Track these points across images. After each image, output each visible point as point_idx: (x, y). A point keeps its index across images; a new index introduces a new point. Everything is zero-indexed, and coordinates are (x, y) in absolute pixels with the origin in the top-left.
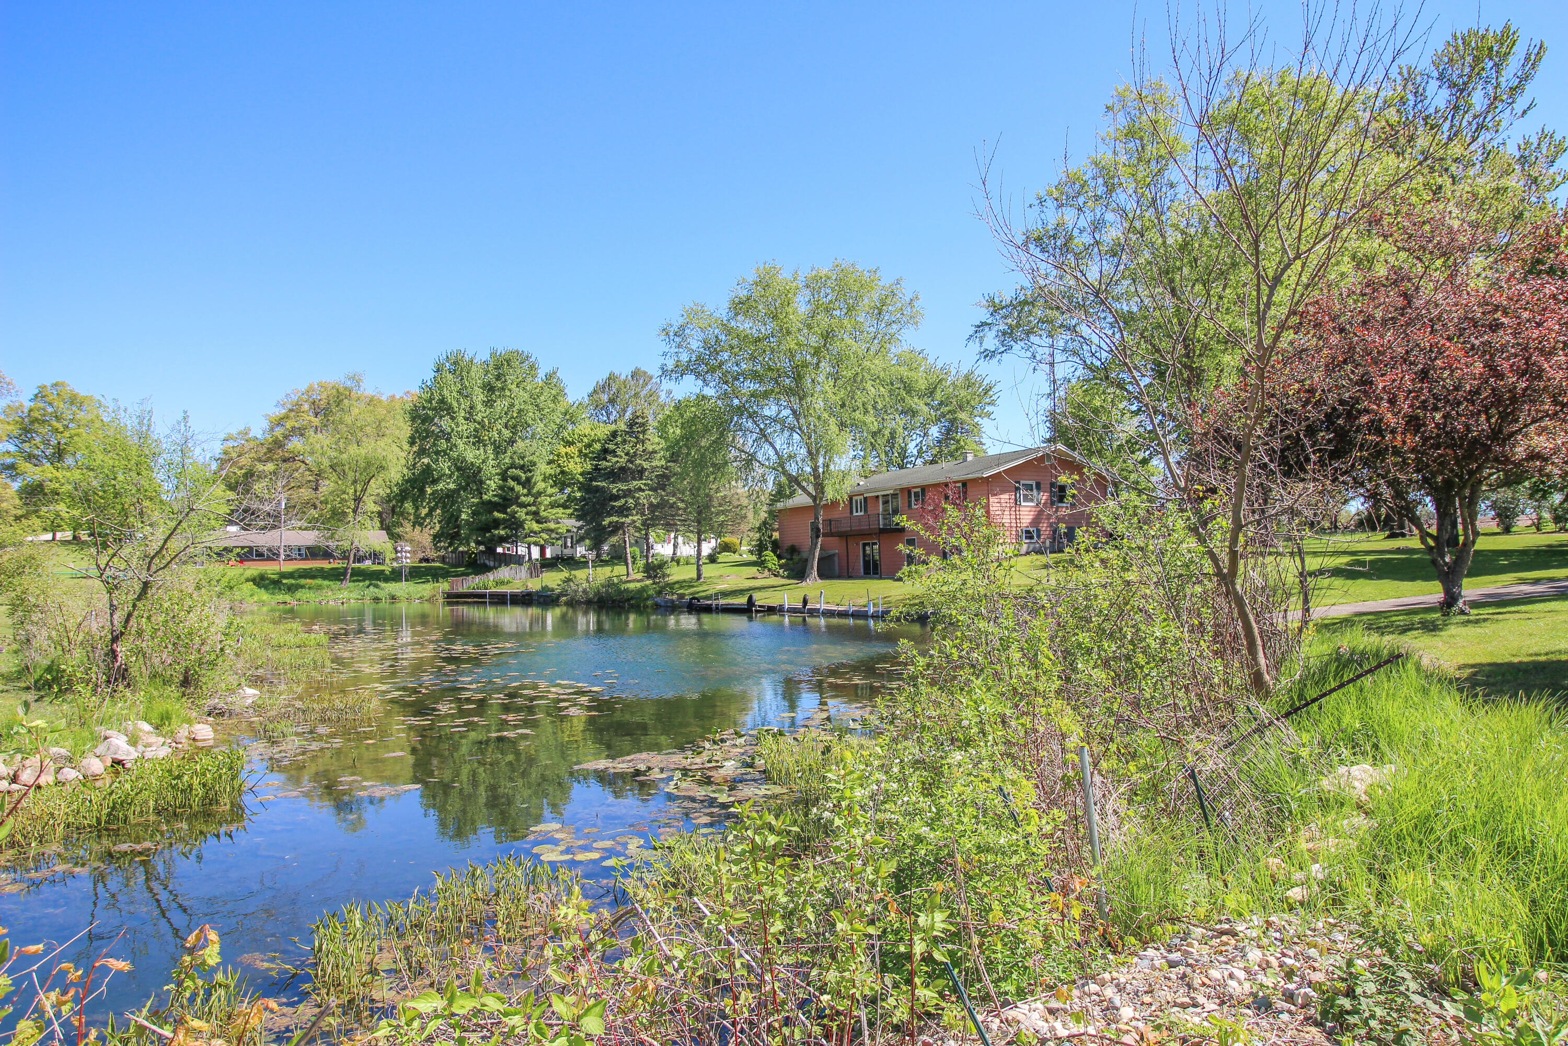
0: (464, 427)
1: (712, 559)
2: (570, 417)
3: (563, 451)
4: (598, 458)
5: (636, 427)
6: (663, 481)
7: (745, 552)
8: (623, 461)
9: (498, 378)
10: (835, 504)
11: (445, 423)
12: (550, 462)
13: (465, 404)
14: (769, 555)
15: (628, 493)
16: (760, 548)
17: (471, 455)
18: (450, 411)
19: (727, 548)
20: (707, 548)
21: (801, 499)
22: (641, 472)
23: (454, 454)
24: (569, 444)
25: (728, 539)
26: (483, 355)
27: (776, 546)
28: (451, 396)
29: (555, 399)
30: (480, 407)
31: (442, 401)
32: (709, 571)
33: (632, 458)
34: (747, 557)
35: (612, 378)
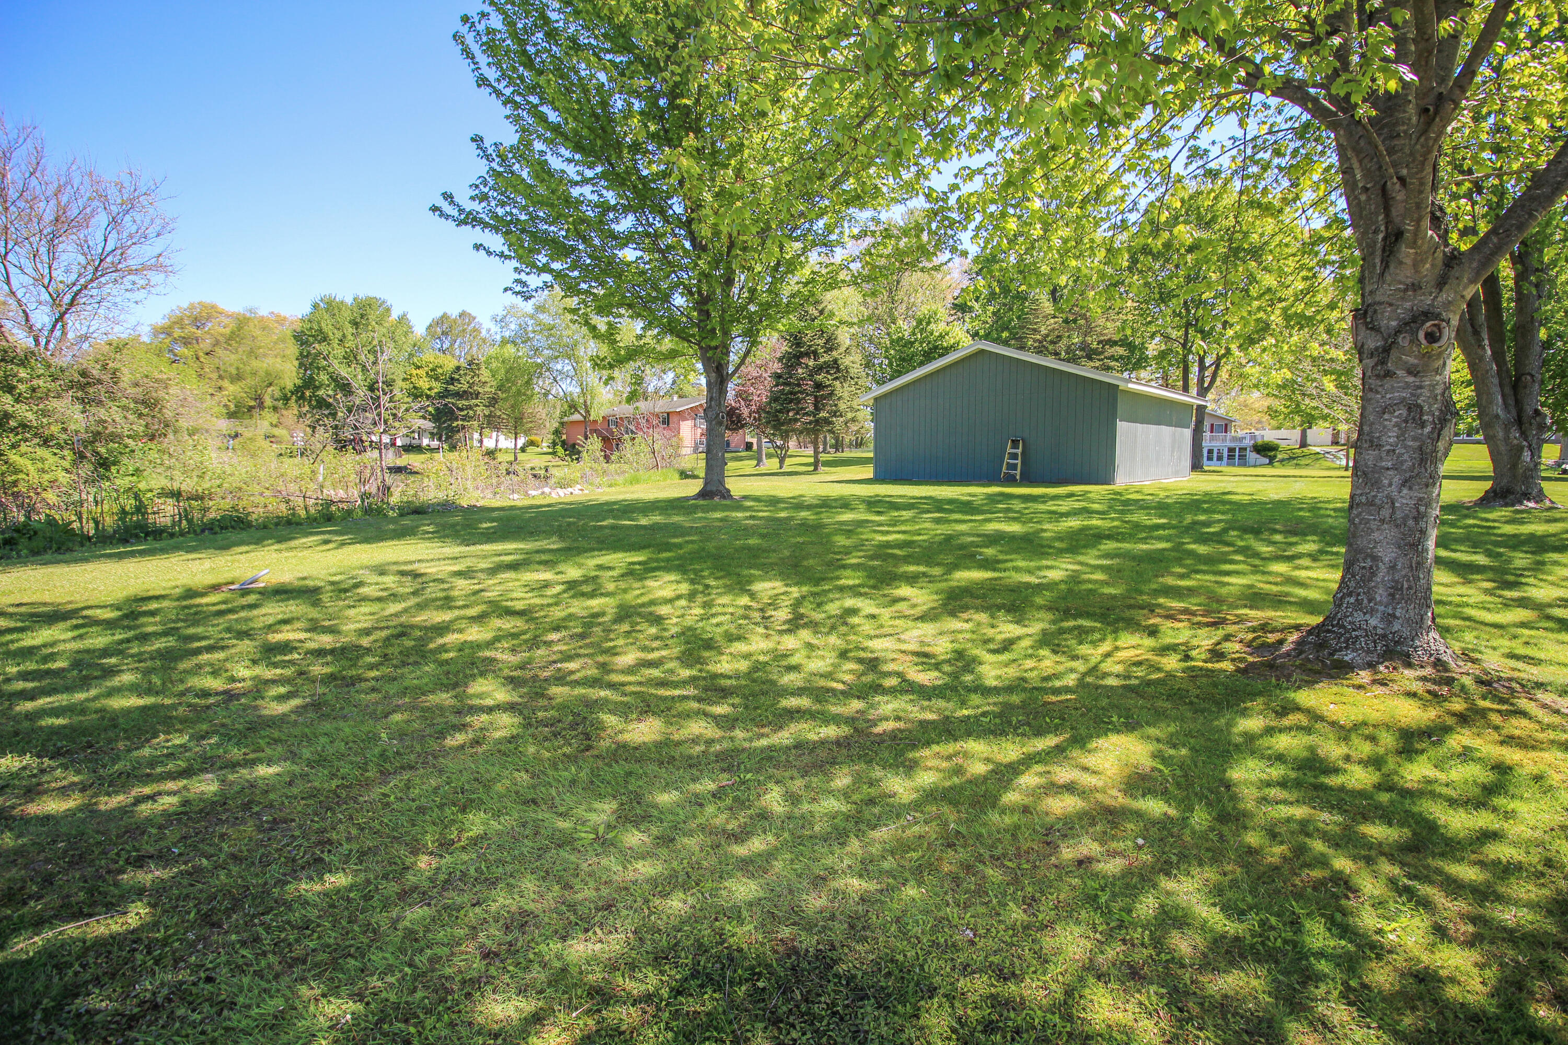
0: (339, 352)
1: (523, 450)
2: (417, 347)
3: (414, 372)
4: (447, 383)
5: (473, 365)
6: (493, 401)
7: (545, 446)
8: (465, 387)
9: (362, 316)
10: (595, 422)
11: (323, 348)
12: (404, 380)
13: (339, 335)
14: (559, 449)
15: (470, 407)
16: (554, 444)
17: (344, 372)
18: (325, 339)
19: (532, 443)
20: (521, 442)
21: (577, 417)
22: (477, 395)
23: (331, 370)
24: (418, 367)
25: (533, 438)
26: (349, 300)
27: (564, 444)
28: (327, 328)
29: (406, 334)
30: (350, 337)
31: (320, 331)
32: (521, 456)
33: (471, 385)
34: (545, 450)
35: (445, 317)
